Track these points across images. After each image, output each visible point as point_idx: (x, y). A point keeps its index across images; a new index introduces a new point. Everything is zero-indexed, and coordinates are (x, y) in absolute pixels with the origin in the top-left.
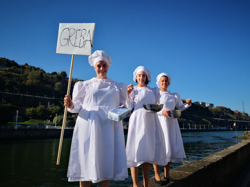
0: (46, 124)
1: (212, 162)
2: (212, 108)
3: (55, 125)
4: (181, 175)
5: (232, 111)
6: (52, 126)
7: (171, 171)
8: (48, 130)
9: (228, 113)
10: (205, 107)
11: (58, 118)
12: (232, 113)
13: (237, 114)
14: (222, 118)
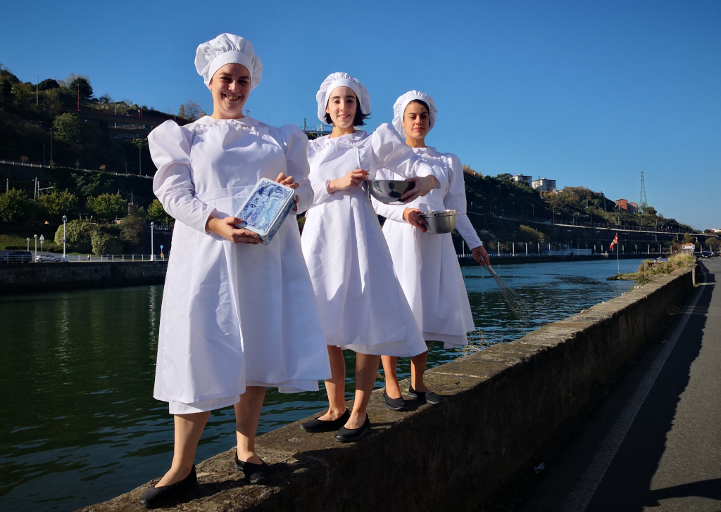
0: (32, 248)
1: (545, 347)
2: (550, 194)
3: (61, 252)
4: (457, 384)
5: (610, 201)
6: (52, 254)
7: (428, 374)
8: (40, 265)
9: (597, 208)
10: (530, 191)
11: (70, 229)
12: (610, 206)
13: (624, 210)
14: (579, 221)
